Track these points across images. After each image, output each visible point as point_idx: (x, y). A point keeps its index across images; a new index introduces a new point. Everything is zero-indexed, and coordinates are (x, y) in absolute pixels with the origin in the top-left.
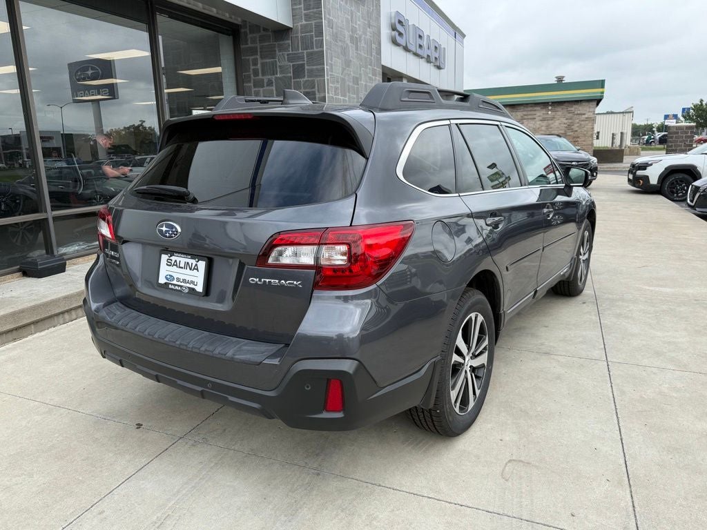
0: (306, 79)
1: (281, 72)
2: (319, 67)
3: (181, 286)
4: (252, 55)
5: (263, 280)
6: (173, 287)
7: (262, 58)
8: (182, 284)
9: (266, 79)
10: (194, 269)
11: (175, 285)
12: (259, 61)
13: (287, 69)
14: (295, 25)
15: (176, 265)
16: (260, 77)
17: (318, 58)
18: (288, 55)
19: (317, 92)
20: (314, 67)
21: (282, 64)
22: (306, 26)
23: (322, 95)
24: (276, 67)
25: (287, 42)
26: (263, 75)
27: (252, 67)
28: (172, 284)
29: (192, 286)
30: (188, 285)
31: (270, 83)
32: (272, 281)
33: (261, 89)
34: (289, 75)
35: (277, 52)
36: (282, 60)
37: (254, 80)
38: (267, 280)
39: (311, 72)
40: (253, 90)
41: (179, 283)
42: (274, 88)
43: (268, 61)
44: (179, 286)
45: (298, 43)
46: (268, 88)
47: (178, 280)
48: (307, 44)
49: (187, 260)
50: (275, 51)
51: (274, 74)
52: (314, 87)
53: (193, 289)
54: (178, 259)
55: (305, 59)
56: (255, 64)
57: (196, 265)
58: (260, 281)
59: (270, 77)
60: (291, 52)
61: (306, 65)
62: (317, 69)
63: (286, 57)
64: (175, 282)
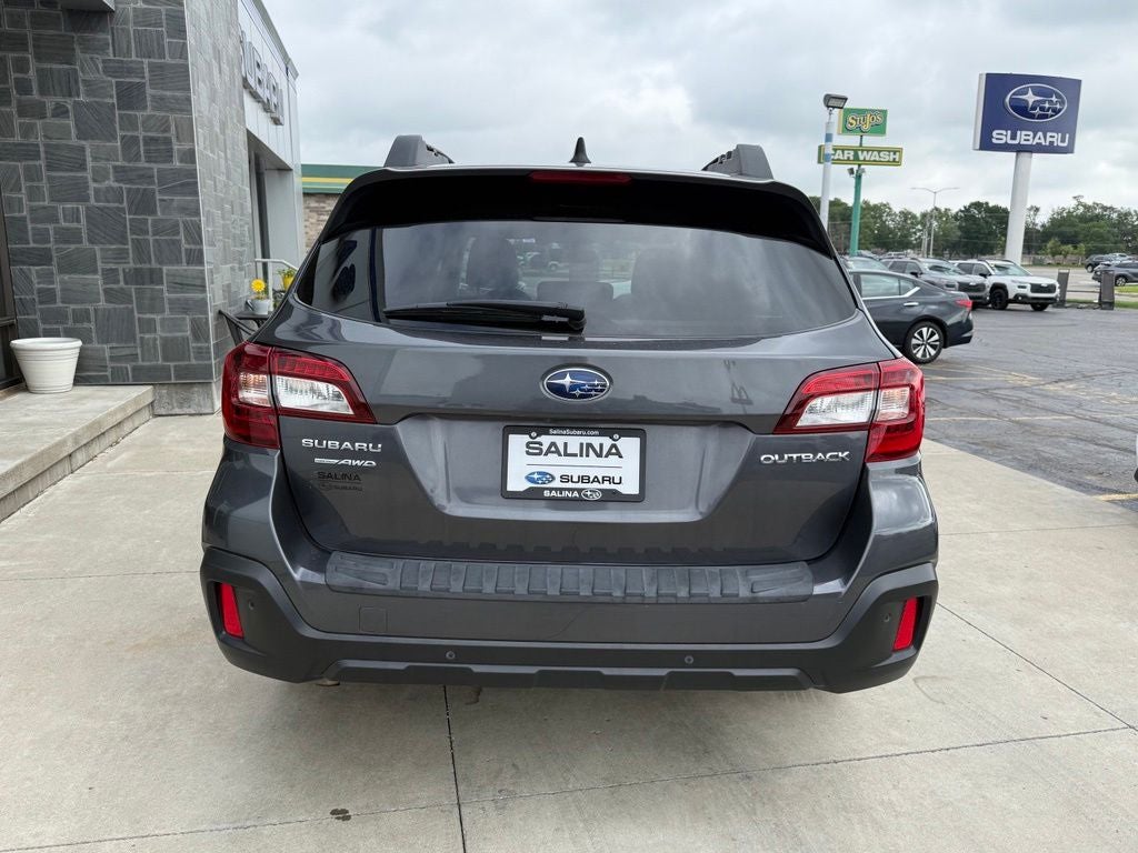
0: (149, 112)
1: (88, 94)
2: (178, 94)
3: (579, 491)
4: (13, 50)
5: (786, 456)
6: (554, 494)
7: (38, 58)
8: (580, 485)
9: (50, 103)
10: (609, 453)
11: (561, 490)
12: (33, 65)
13: (102, 88)
14: (121, 6)
15: (558, 452)
16: (36, 95)
17: (178, 76)
18: (104, 61)
19: (174, 140)
20: (168, 93)
21: (91, 77)
22: (145, 12)
23: (187, 146)
24: (76, 82)
25: (101, 36)
26: (43, 92)
27: (13, 75)
28: (551, 489)
29: (607, 486)
30: (596, 486)
31: (60, 112)
32: (803, 456)
33: (39, 123)
34: (110, 101)
35: (78, 51)
36: (91, 67)
37: (19, 101)
38: (795, 456)
39: (160, 103)
40: (17, 121)
41: (570, 485)
42: (71, 123)
43: (55, 66)
44: (572, 490)
45: (129, 42)
46: (57, 121)
47: (565, 479)
48: (149, 48)
49: (585, 440)
50: (74, 49)
51: (70, 96)
52: (167, 130)
53: (615, 492)
54: (560, 441)
55: (147, 75)
56: (22, 66)
57: (614, 446)
58: (781, 458)
59: (60, 99)
60: (112, 57)
61: (147, 87)
62: (174, 97)
63: (100, 66)
64: (557, 484)
